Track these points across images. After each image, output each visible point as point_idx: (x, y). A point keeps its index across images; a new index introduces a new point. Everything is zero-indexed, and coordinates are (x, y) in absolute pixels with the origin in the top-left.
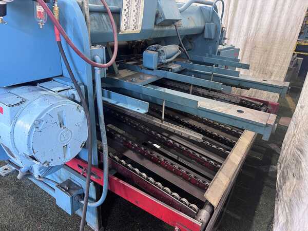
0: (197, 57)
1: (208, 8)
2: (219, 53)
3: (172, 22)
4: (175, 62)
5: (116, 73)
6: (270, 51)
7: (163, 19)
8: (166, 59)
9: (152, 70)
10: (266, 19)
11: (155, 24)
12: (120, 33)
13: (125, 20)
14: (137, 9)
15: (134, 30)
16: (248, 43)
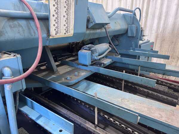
0: (124, 51)
1: (129, 15)
2: (140, 46)
3: (102, 26)
4: (106, 57)
5: (55, 70)
6: (176, 42)
7: (94, 23)
8: (99, 56)
9: (87, 66)
10: (171, 20)
11: (87, 27)
12: (51, 37)
13: (54, 25)
14: (67, 14)
15: (67, 34)
16: (158, 38)
